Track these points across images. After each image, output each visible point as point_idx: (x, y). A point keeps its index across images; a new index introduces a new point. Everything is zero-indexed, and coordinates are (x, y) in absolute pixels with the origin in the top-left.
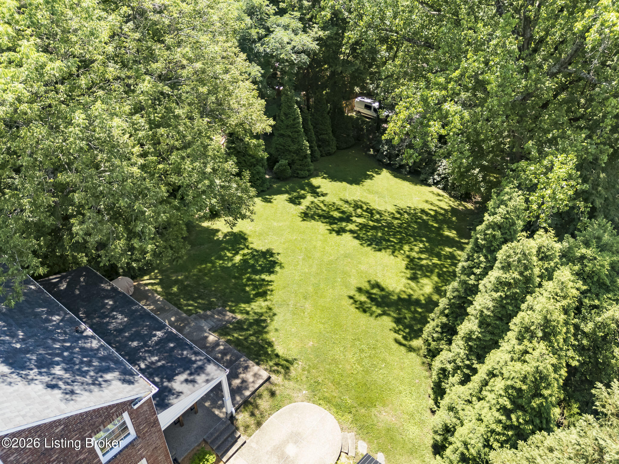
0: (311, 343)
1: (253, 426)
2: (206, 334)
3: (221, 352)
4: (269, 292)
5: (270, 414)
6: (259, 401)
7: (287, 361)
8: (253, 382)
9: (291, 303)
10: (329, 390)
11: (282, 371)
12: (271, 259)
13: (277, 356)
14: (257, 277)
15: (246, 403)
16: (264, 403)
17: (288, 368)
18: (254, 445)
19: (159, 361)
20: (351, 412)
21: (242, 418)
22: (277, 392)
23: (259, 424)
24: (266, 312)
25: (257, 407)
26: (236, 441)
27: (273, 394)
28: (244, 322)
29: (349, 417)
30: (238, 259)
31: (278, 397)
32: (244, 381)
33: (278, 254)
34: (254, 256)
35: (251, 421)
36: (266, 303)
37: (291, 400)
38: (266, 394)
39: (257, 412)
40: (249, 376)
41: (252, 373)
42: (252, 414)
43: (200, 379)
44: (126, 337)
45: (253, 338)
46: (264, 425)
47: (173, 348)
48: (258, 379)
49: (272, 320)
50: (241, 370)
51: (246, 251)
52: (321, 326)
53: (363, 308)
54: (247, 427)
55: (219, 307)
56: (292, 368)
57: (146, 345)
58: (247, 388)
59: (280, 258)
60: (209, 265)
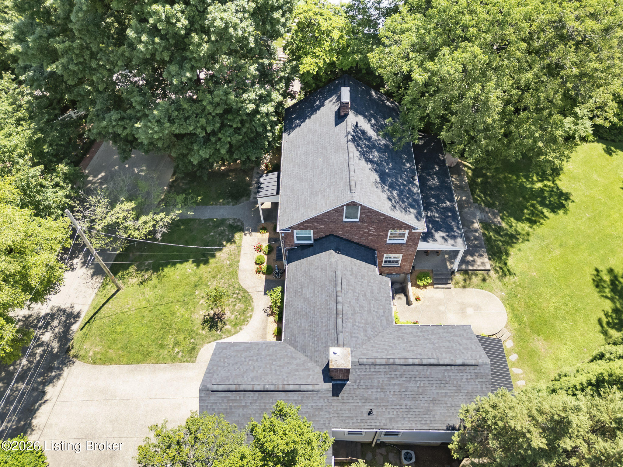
0: (535, 274)
1: (460, 285)
2: (475, 221)
3: (474, 236)
4: (538, 224)
5: (474, 287)
6: (473, 277)
7: (509, 270)
8: (479, 266)
9: (547, 241)
10: (520, 306)
11: (501, 274)
12: (564, 202)
13: (506, 264)
14: (540, 208)
15: (466, 272)
16: (475, 280)
17: (505, 275)
18: (454, 293)
19: (438, 217)
20: (520, 325)
21: (458, 277)
22: (488, 281)
23: (464, 287)
24: (524, 235)
25: (470, 279)
26: (447, 284)
27: (484, 280)
28: (504, 230)
29: (517, 326)
30: (539, 185)
31: (486, 284)
32: (474, 261)
33: (573, 201)
34: (553, 191)
35: (462, 283)
36: (530, 229)
37: (491, 290)
38: (480, 277)
39: (468, 281)
40: (479, 261)
41: (482, 261)
42: (465, 280)
43: (451, 242)
44: (432, 194)
45: (500, 244)
46: (467, 289)
47: (449, 217)
48: (483, 266)
49: (522, 242)
50: (477, 254)
51: (550, 184)
52: (553, 270)
53: (598, 283)
54: (457, 283)
55: (497, 210)
56: (508, 277)
57: (437, 205)
58: (472, 266)
59: (570, 206)
60: (515, 177)
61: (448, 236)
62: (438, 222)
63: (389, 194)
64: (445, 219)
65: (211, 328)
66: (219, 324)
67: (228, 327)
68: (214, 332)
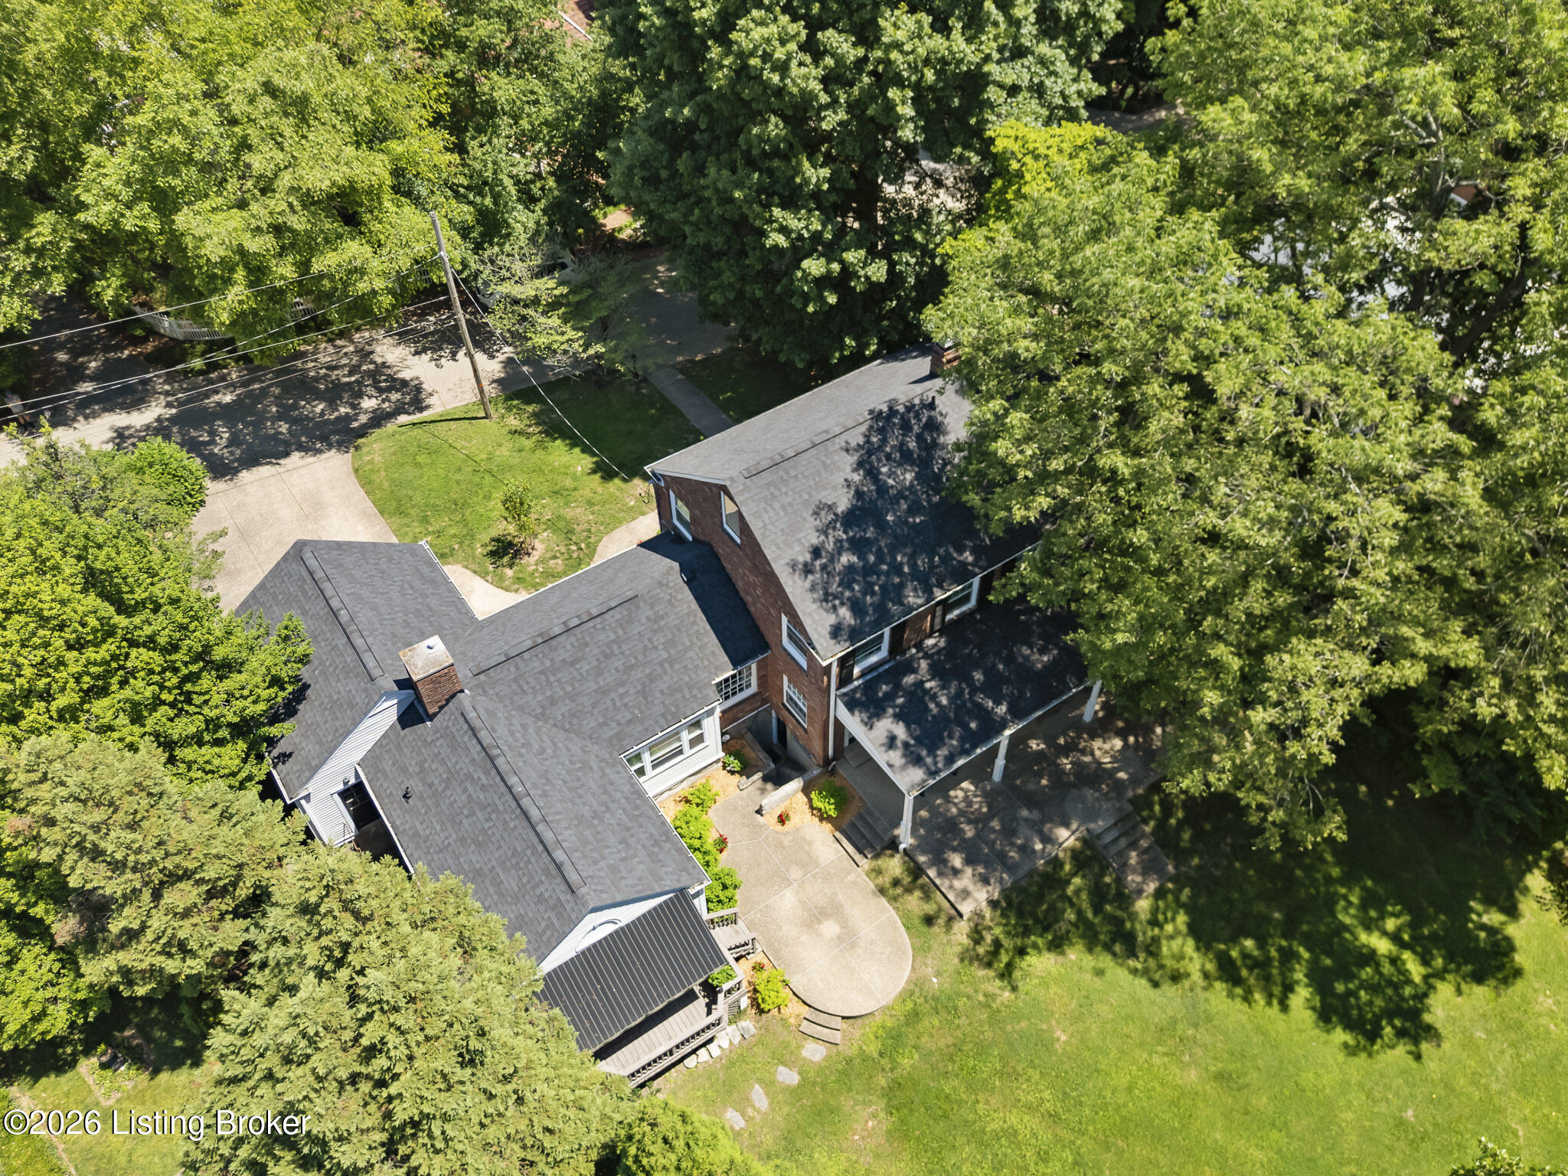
0: (1063, 1038)
1: (880, 880)
4: (1239, 991)
5: (897, 909)
6: (917, 893)
7: (1010, 966)
8: (951, 887)
9: (1203, 1035)
10: (934, 1034)
11: (981, 950)
12: (1388, 1030)
13: (1022, 952)
14: (1299, 975)
15: (916, 872)
16: (914, 902)
17: (989, 965)
18: (851, 877)
19: (938, 705)
20: (881, 1055)
21: (894, 866)
22: (936, 929)
23: (882, 891)
24: (1161, 967)
25: (908, 890)
26: (861, 852)
27: (929, 920)
28: (1125, 909)
29: (873, 1049)
31: (924, 929)
32: (956, 872)
33: (1418, 1057)
34: (1397, 987)
35: (886, 880)
36: (1196, 976)
37: (921, 950)
38: (929, 908)
39: (899, 891)
40: (967, 880)
41: (971, 887)
42: (896, 883)
44: (994, 665)
45: (1070, 915)
46: (884, 900)
48: (957, 895)
49: (1134, 972)
50: (981, 870)
51: (1415, 969)
52: (1123, 1080)
54: (879, 872)
55: (1176, 867)
56: (991, 973)
57: (974, 690)
58: (940, 874)
59: (1393, 1053)
60: (1336, 872)
61: (906, 745)
62: (927, 709)
63: (830, 546)
64: (948, 720)
65: (492, 554)
66: (506, 559)
67: (509, 572)
68: (488, 561)
